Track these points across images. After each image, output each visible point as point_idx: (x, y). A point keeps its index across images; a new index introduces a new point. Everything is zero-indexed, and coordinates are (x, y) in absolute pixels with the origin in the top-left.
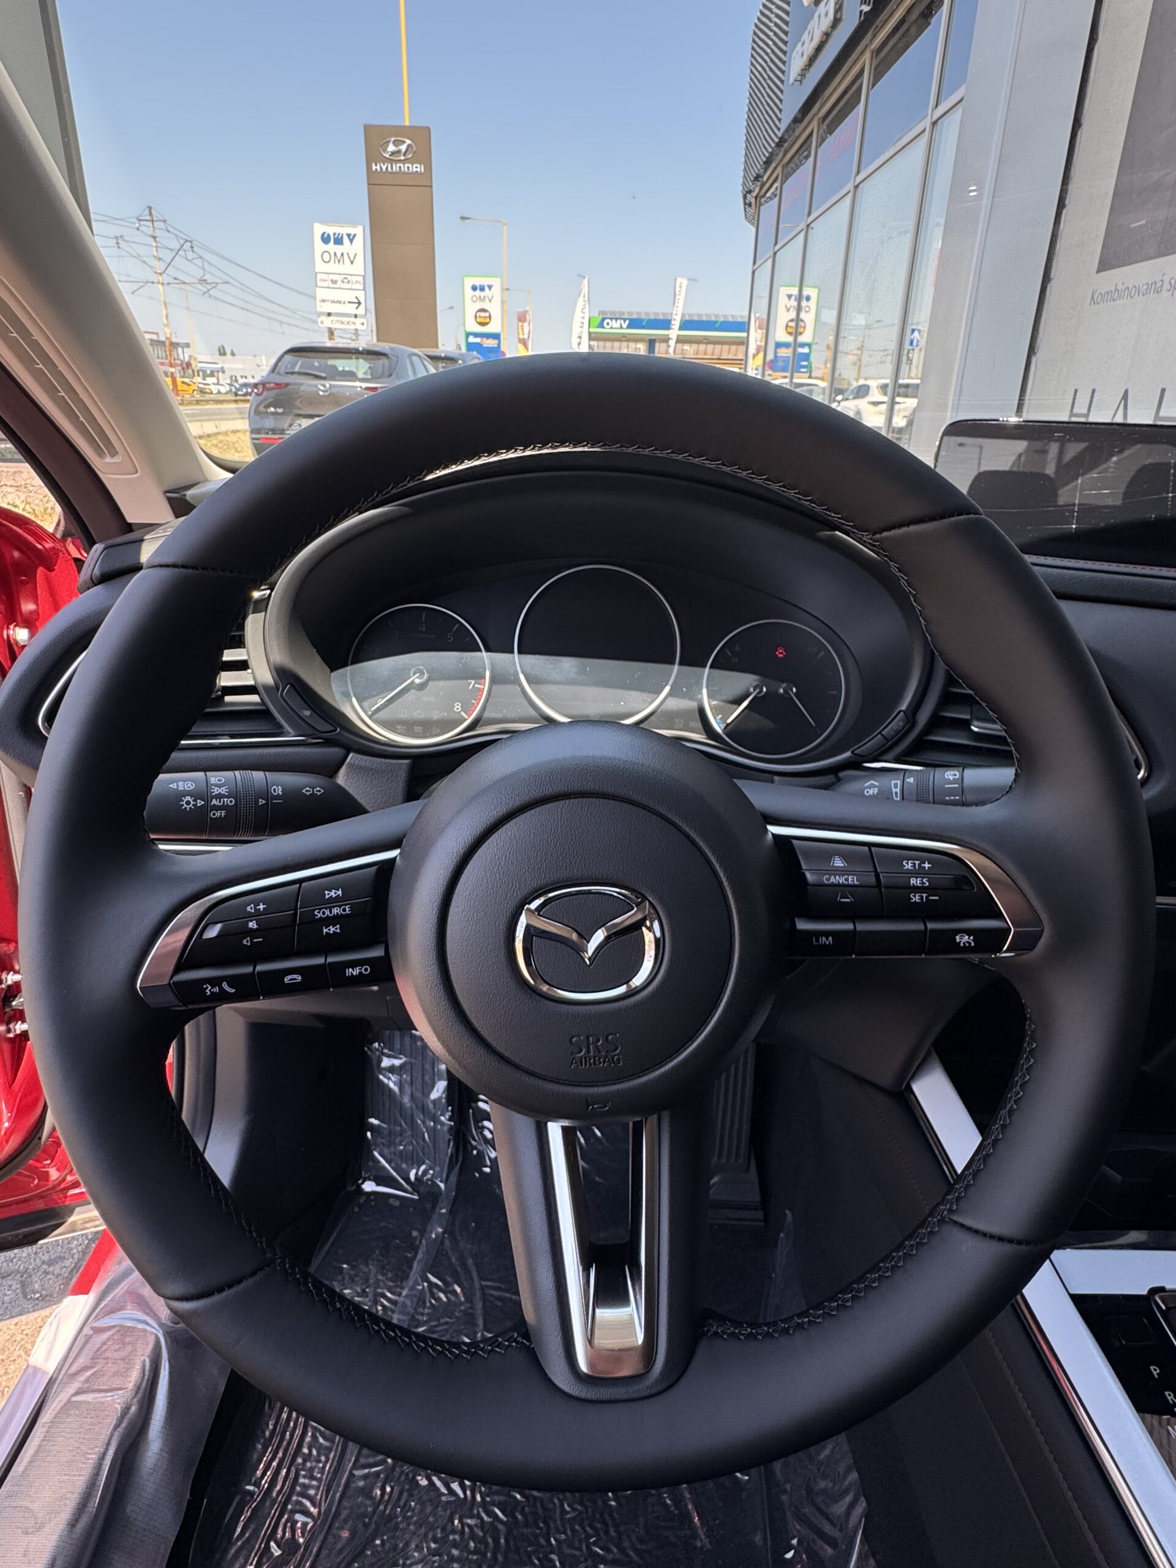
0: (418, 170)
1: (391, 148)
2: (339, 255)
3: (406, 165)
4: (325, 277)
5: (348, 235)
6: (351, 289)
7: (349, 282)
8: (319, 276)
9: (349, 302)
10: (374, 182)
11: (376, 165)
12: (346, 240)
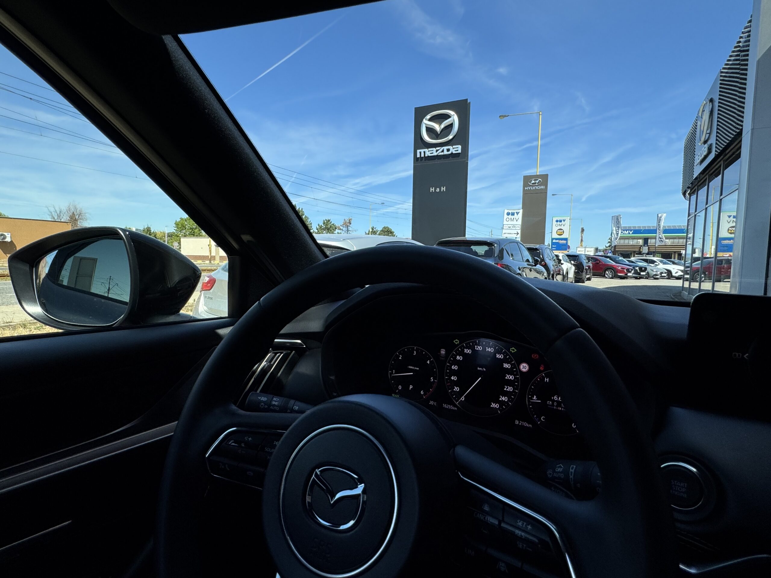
0: (543, 188)
1: (533, 182)
2: (512, 219)
3: (538, 187)
4: (507, 226)
5: (517, 212)
6: (515, 229)
7: (515, 227)
8: (504, 226)
9: (514, 234)
10: (525, 193)
11: (526, 188)
12: (515, 214)
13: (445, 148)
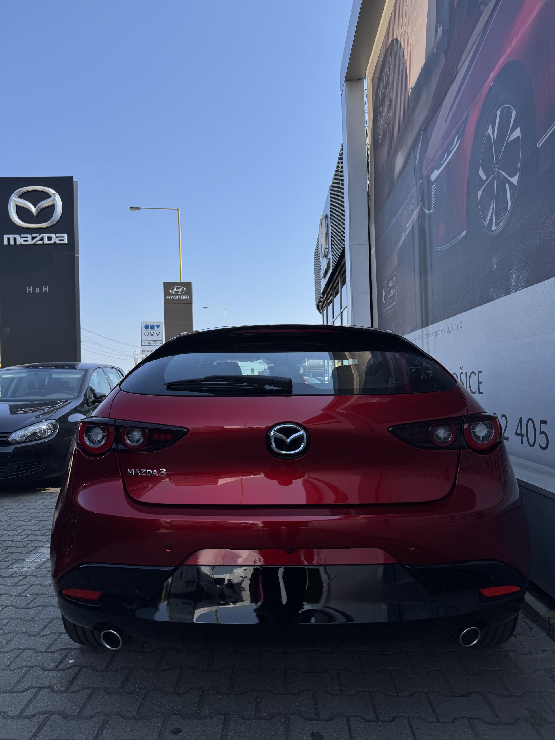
0: (187, 297)
2: (152, 333)
3: (181, 296)
4: (146, 341)
5: (157, 325)
6: (157, 346)
7: (156, 343)
10: (167, 303)
11: (168, 297)
12: (155, 327)
13: (45, 236)
